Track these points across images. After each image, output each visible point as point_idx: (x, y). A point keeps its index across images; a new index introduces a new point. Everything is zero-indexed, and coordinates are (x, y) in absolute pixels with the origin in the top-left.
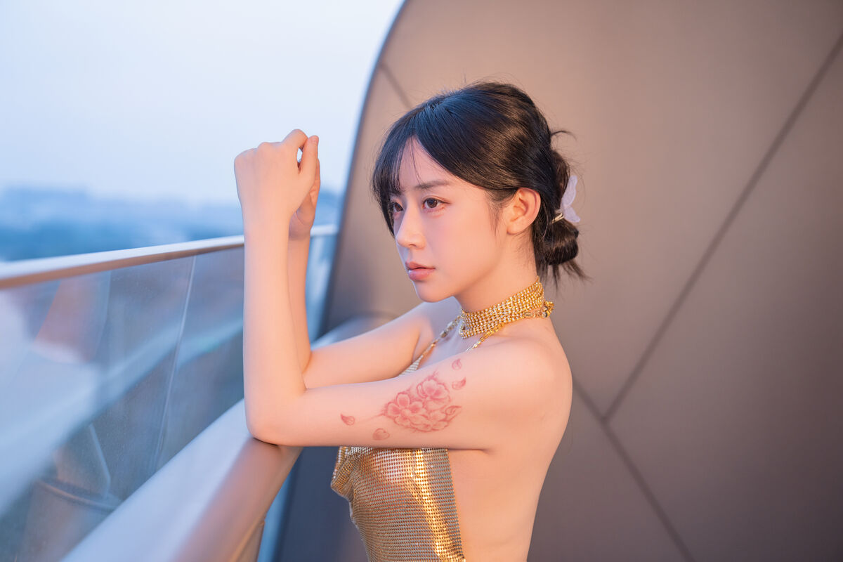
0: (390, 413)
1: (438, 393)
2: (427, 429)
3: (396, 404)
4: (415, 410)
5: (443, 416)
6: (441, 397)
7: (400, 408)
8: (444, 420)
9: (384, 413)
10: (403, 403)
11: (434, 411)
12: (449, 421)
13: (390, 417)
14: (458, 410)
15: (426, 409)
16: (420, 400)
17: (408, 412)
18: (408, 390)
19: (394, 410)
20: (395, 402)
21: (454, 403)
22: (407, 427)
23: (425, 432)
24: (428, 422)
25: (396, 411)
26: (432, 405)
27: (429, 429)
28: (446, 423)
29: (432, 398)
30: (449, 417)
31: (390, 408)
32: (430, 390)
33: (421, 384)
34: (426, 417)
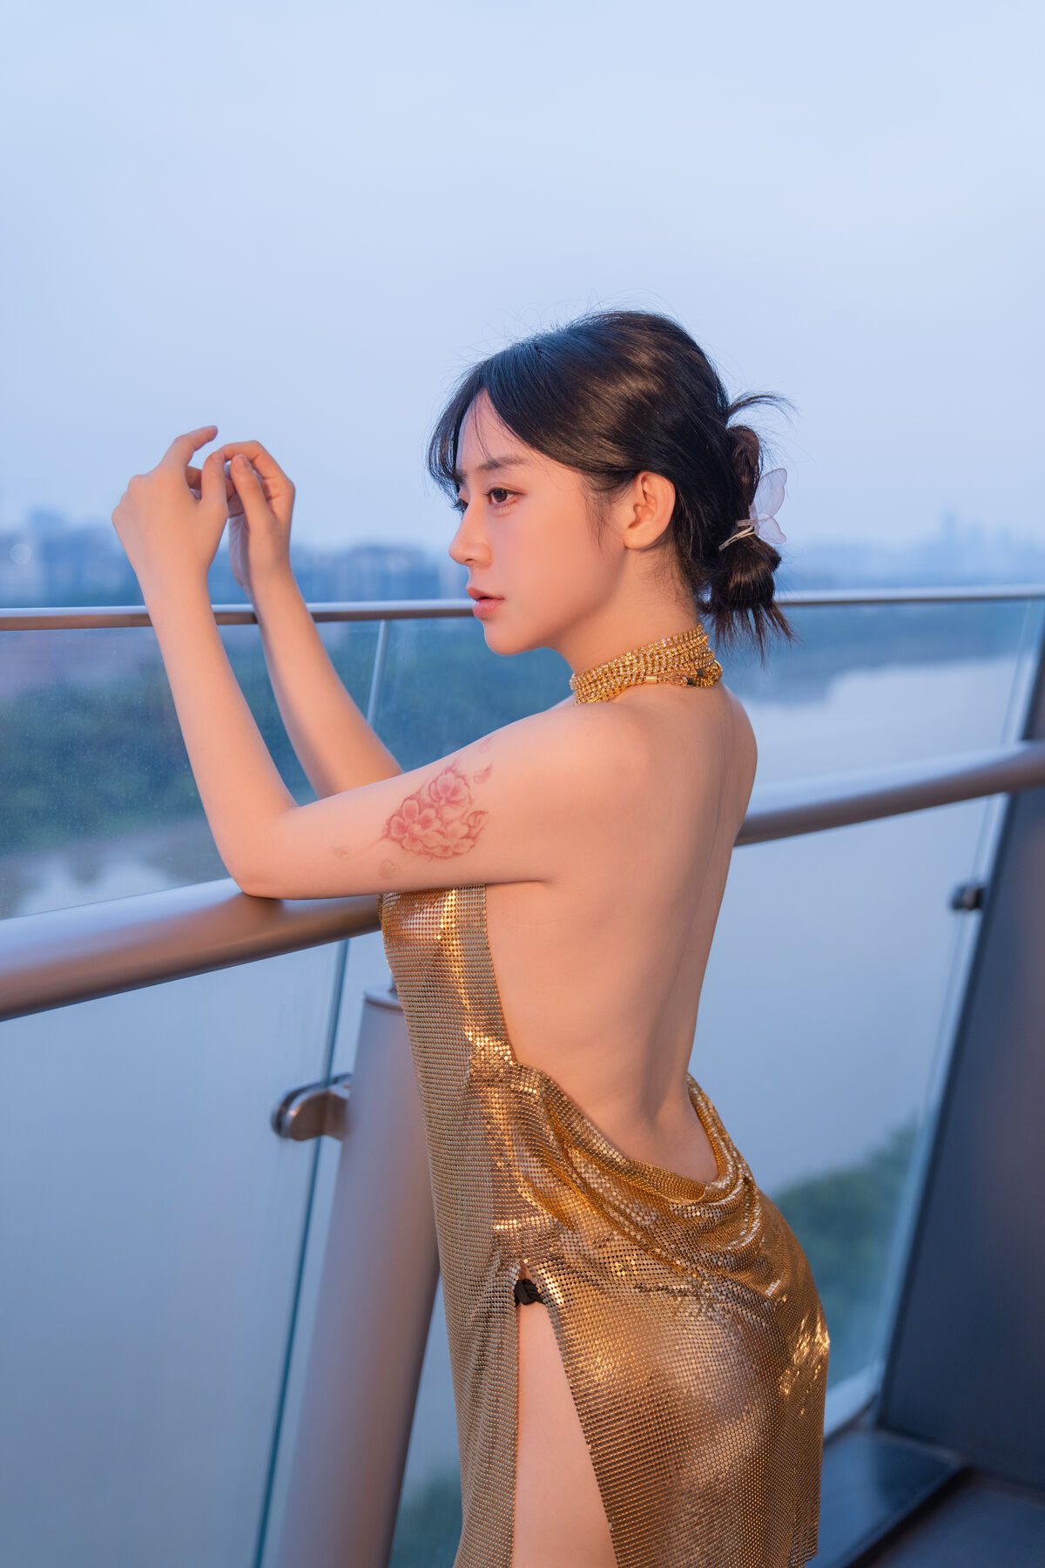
0: (394, 834)
1: (455, 791)
2: (448, 853)
3: (401, 816)
4: (426, 823)
5: (465, 830)
6: (459, 797)
7: (407, 822)
8: (468, 837)
9: (387, 835)
10: (410, 813)
11: (452, 821)
12: (474, 839)
13: (394, 840)
14: (484, 818)
15: (441, 819)
16: (432, 807)
17: (417, 828)
18: (418, 793)
19: (401, 828)
20: (399, 814)
21: (476, 807)
22: (419, 853)
23: (446, 858)
24: (446, 843)
25: (402, 828)
26: (450, 813)
27: (450, 853)
28: (470, 842)
29: (450, 802)
30: (474, 831)
31: (393, 825)
32: (446, 788)
33: (435, 781)
34: (442, 834)
